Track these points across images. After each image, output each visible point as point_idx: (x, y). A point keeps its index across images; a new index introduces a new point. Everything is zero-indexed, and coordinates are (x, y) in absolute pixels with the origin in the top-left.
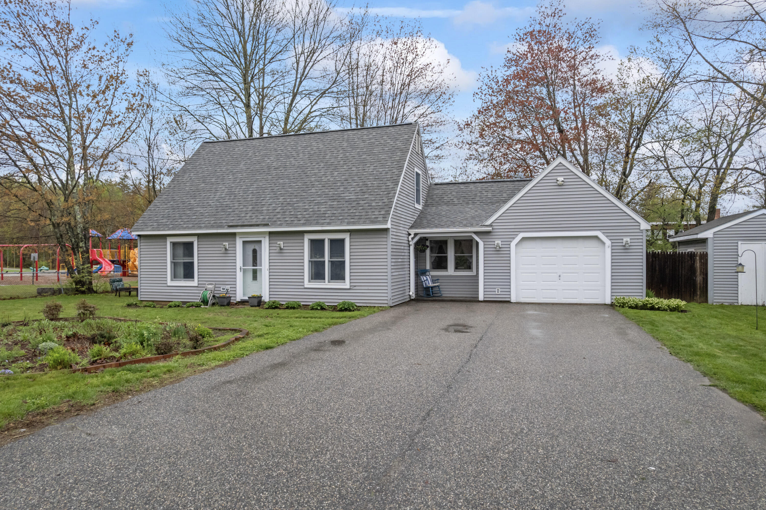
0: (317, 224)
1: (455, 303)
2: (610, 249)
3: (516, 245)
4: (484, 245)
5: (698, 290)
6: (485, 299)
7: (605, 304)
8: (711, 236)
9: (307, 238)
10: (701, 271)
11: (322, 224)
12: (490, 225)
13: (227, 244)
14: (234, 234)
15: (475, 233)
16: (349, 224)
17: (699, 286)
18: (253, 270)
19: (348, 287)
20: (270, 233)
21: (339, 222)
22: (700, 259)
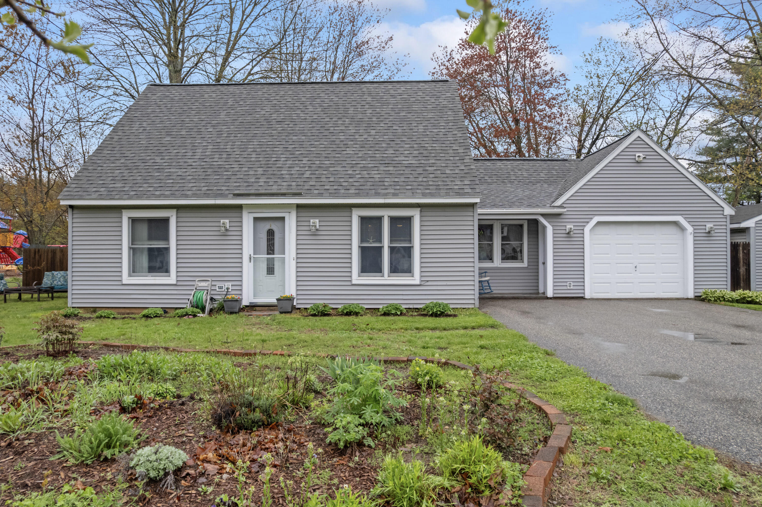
0: (377, 195)
1: (529, 301)
2: (692, 236)
3: (590, 230)
4: (554, 230)
5: (742, 282)
6: (555, 296)
7: (688, 299)
8: (753, 225)
9: (356, 215)
10: (744, 262)
11: (385, 196)
12: (561, 207)
13: (227, 221)
14: (240, 207)
15: (543, 215)
16: (424, 195)
17: (742, 277)
18: (268, 259)
19: (418, 282)
20: (299, 206)
21: (409, 193)
22: (743, 249)
